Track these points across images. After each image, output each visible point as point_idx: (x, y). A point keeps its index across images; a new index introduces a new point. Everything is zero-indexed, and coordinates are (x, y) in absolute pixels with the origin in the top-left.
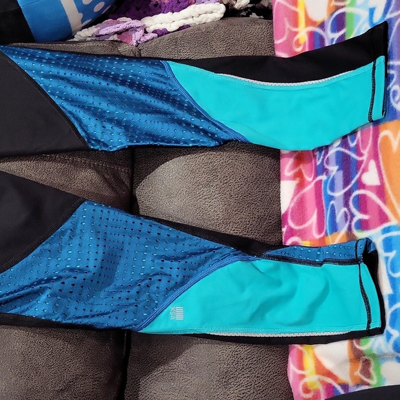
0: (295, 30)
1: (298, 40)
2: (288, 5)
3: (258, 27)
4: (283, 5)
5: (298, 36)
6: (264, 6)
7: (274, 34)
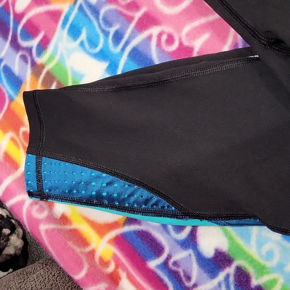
0: (88, 249)
1: (101, 259)
2: (60, 227)
3: (35, 276)
4: (54, 230)
5: (98, 254)
6: (11, 255)
7: (67, 270)
